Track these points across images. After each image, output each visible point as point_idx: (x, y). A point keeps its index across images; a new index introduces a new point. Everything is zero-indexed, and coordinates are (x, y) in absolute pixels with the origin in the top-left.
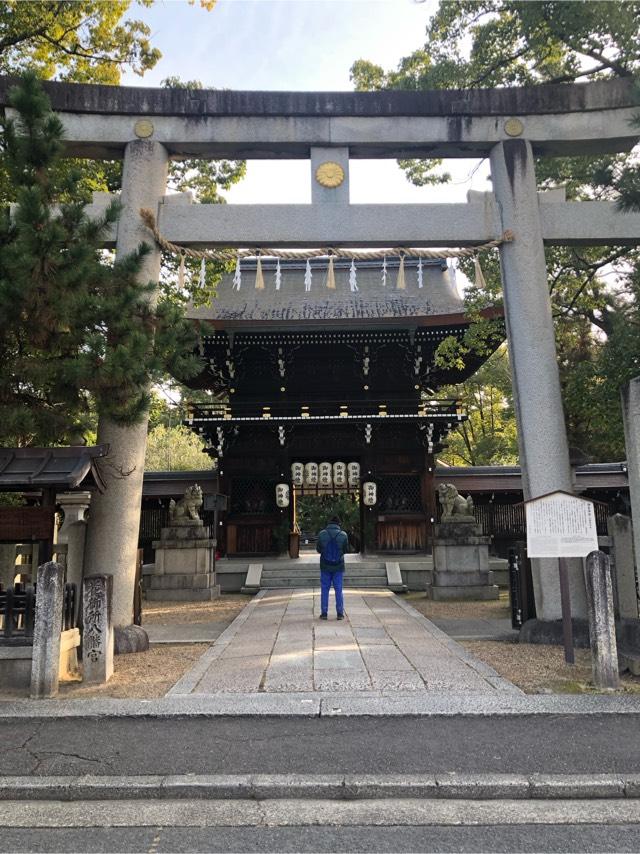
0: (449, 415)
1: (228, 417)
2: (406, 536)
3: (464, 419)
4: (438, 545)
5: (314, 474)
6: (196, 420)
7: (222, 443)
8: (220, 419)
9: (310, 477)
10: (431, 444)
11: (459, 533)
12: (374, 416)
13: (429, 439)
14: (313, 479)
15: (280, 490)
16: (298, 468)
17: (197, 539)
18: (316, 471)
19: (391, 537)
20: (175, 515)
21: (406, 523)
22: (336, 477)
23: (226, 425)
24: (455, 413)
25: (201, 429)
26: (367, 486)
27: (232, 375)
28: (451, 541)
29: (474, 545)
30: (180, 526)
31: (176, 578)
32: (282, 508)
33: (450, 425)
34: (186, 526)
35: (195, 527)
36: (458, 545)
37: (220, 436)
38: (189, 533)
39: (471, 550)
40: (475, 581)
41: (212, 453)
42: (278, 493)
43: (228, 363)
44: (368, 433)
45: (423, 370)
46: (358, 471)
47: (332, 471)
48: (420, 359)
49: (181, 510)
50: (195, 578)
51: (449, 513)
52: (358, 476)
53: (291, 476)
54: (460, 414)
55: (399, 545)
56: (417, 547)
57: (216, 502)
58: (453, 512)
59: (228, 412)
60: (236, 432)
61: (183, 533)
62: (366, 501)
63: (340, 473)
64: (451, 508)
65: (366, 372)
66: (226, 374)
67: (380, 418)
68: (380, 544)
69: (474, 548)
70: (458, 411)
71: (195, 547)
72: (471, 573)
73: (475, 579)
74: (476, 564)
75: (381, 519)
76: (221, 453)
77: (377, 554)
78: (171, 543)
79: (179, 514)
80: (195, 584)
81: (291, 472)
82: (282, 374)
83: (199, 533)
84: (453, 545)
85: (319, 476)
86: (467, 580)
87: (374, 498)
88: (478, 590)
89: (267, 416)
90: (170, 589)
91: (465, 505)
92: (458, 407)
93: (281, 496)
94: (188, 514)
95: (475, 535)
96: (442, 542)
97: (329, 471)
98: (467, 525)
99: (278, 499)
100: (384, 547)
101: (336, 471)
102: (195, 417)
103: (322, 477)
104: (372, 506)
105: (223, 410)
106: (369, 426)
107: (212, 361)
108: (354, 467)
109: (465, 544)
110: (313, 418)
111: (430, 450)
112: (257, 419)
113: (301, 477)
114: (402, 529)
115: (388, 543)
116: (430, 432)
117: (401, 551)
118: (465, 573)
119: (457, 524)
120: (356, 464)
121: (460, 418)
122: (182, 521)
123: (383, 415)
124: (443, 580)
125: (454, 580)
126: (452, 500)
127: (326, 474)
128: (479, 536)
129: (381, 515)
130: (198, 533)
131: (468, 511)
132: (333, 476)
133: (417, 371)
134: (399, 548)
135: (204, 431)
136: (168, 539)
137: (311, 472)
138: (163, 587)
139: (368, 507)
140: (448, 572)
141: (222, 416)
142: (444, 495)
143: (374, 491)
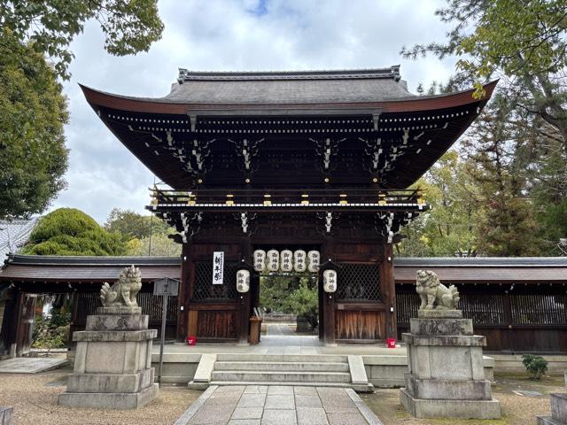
0: (410, 205)
1: (192, 204)
2: (365, 324)
3: (425, 209)
4: (419, 345)
5: (275, 261)
6: (161, 205)
7: (186, 229)
8: (183, 205)
9: (271, 263)
10: (391, 233)
11: (444, 329)
12: (334, 205)
13: (389, 229)
14: (274, 266)
15: (241, 276)
16: (260, 255)
17: (128, 330)
18: (277, 258)
19: (350, 324)
20: (106, 300)
21: (365, 312)
22: (297, 264)
23: (191, 212)
24: (416, 202)
25: (165, 215)
26: (327, 273)
27: (200, 166)
28: (436, 341)
29: (465, 346)
30: (111, 314)
31: (97, 378)
32: (241, 294)
33: (410, 215)
34: (117, 314)
35: (128, 315)
36: (444, 346)
37: (184, 222)
38: (120, 323)
39: (461, 353)
40: (468, 394)
41: (178, 239)
42: (238, 279)
43: (194, 152)
44: (329, 221)
45: (381, 165)
46: (318, 258)
47: (293, 258)
48: (380, 151)
49: (114, 295)
50: (121, 379)
51: (430, 306)
52: (318, 264)
53: (253, 263)
54: (421, 204)
55: (358, 333)
56: (377, 337)
57: (166, 286)
58: (435, 304)
59: (192, 199)
60: (200, 218)
61: (111, 322)
62: (327, 288)
63: (301, 261)
64: (432, 299)
65: (327, 165)
66: (195, 166)
67: (341, 207)
68: (340, 332)
69: (466, 350)
70: (419, 200)
71: (124, 341)
72: (462, 382)
73: (468, 391)
74: (467, 371)
75: (341, 307)
76: (185, 239)
77: (337, 342)
78: (96, 334)
79: (111, 299)
80: (119, 386)
81: (253, 258)
82: (247, 166)
83: (131, 323)
84: (438, 346)
85: (280, 263)
86: (458, 391)
87: (335, 285)
88: (473, 406)
89: (230, 204)
90: (89, 392)
91: (450, 296)
92: (419, 197)
93: (241, 281)
94: (121, 299)
95: (463, 333)
96: (424, 342)
97: (290, 258)
98: (454, 321)
99: (238, 284)
100: (344, 335)
101: (297, 258)
102: (159, 203)
103: (283, 264)
104: (332, 293)
105: (187, 196)
106: (329, 214)
107: (180, 152)
108: (314, 255)
109: (453, 345)
110: (275, 205)
111: (390, 240)
112: (220, 205)
113: (263, 264)
114: (361, 318)
115: (348, 332)
116: (390, 222)
117: (360, 340)
118: (456, 383)
119: (441, 319)
120: (317, 253)
121: (421, 208)
122: (113, 308)
123: (343, 203)
124: (427, 390)
125: (441, 391)
126: (434, 290)
127: (287, 261)
128: (469, 334)
129: (341, 303)
130: (129, 323)
131: (453, 304)
132: (293, 263)
133: (375, 165)
134: (358, 337)
135: (168, 216)
136: (95, 329)
137: (271, 258)
138: (81, 389)
139: (328, 294)
140: (432, 380)
141: (186, 202)
142: (423, 284)
143: (335, 278)
